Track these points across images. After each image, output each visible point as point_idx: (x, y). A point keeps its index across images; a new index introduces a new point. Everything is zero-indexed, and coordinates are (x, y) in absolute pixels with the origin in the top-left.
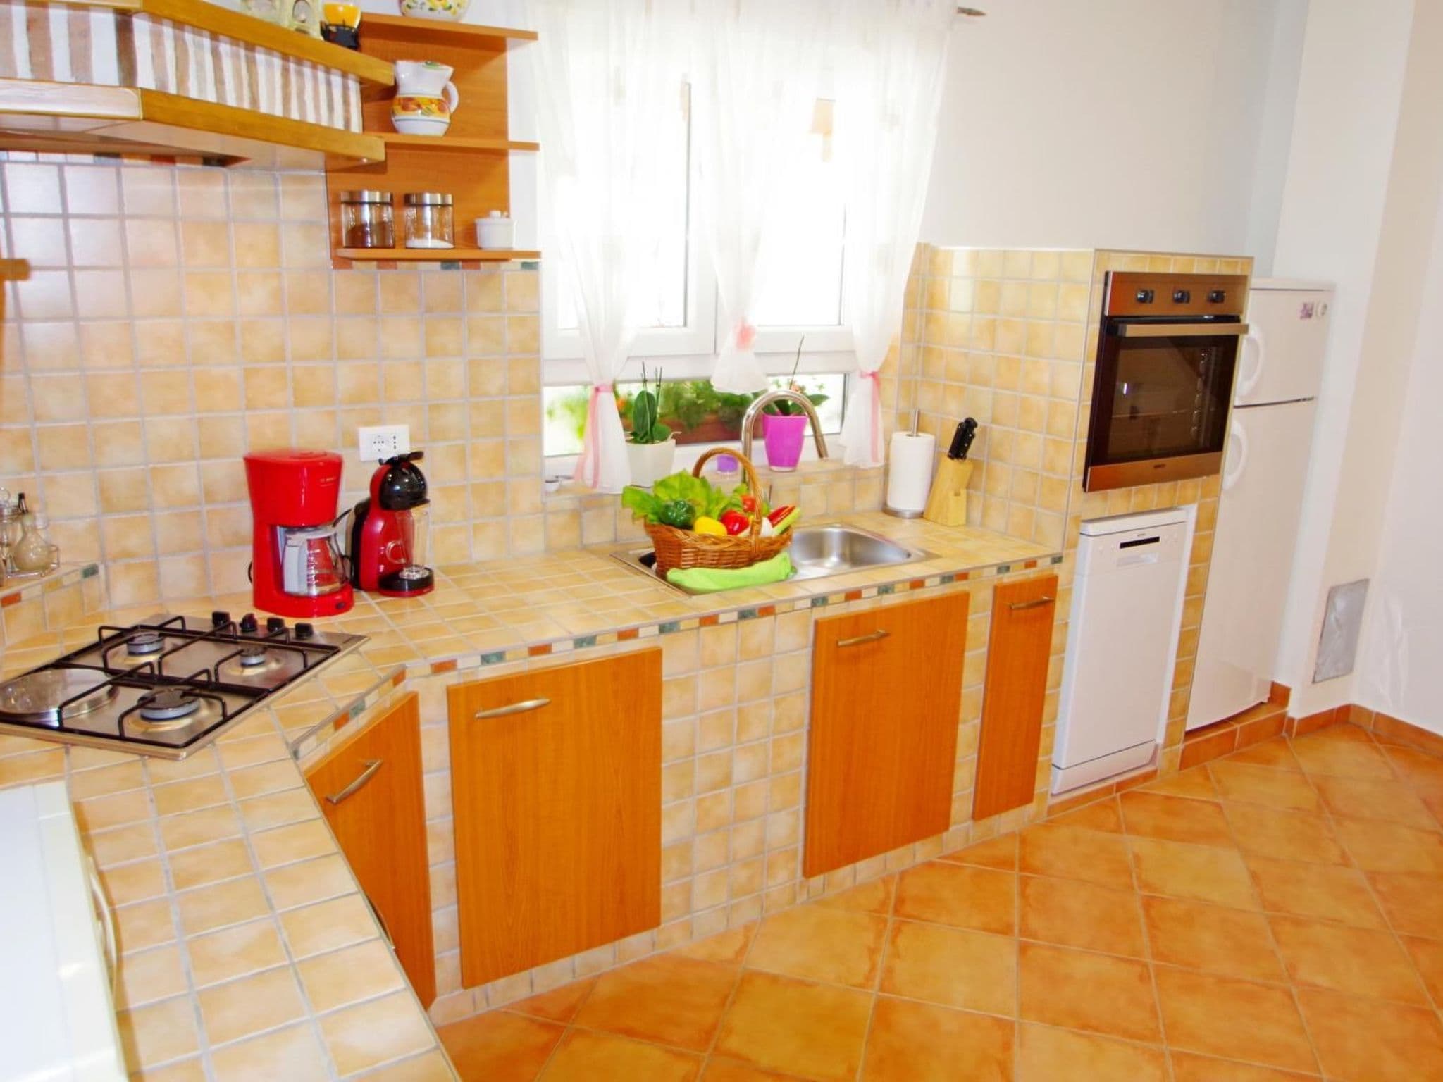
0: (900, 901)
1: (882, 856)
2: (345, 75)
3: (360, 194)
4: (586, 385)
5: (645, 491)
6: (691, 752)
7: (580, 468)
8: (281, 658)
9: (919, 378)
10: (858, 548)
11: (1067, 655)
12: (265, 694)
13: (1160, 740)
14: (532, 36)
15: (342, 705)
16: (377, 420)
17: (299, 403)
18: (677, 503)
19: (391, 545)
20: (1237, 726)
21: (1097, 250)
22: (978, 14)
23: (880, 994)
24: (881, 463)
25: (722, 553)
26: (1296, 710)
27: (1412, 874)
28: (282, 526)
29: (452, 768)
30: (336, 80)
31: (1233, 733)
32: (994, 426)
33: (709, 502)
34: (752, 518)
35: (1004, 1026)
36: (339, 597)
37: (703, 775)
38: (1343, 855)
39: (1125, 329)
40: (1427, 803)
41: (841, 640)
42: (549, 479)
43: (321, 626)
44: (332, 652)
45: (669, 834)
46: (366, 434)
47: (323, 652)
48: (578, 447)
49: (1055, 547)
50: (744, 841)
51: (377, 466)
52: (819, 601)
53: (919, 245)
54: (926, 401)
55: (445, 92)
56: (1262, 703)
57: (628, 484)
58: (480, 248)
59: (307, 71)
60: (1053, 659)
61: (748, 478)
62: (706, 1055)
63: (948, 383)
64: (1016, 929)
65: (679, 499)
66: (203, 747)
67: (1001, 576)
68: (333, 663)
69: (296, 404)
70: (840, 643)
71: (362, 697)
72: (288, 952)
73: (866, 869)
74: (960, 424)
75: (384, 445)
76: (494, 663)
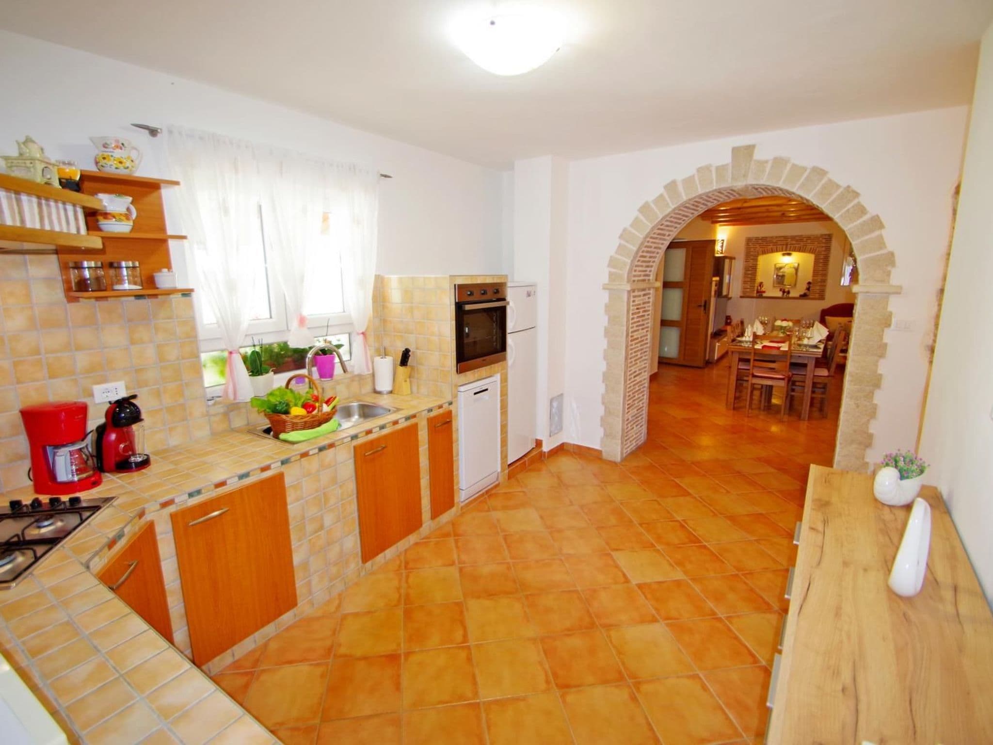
0: (407, 563)
1: (395, 546)
2: (74, 205)
3: (82, 263)
4: (223, 350)
5: (263, 398)
6: (303, 518)
7: (226, 392)
8: (63, 518)
9: (383, 333)
10: (366, 410)
11: (460, 442)
12: (60, 539)
13: (499, 470)
14: (177, 183)
15: (111, 535)
16: (104, 380)
17: (52, 376)
18: (280, 403)
19: (122, 446)
20: (526, 459)
21: (450, 276)
22: (389, 177)
23: (405, 607)
24: (371, 372)
25: (305, 422)
26: (546, 448)
27: (595, 503)
28: (50, 446)
29: (177, 555)
30: (70, 208)
31: (525, 462)
32: (418, 351)
33: (296, 399)
34: (317, 404)
35: (459, 604)
36: (93, 479)
37: (310, 528)
38: (571, 502)
39: (465, 307)
40: (595, 475)
41: (366, 452)
42: (208, 399)
43: (86, 496)
44: (96, 509)
45: (297, 559)
46: (97, 389)
47: (93, 510)
48: (222, 380)
49: (449, 398)
50: (333, 553)
51: (109, 405)
52: (354, 437)
53: (376, 275)
54: (387, 342)
55: (128, 209)
56: (533, 448)
57: (253, 396)
58: (157, 288)
59: (52, 204)
60: (454, 445)
61: (312, 385)
62: (330, 660)
63: (396, 334)
64: (457, 562)
65: (281, 401)
66: (25, 578)
67: (429, 414)
68: (99, 514)
69: (50, 378)
70: (366, 454)
71: (122, 529)
72: (117, 671)
73: (389, 553)
74: (403, 351)
75: (110, 393)
76: (196, 496)
